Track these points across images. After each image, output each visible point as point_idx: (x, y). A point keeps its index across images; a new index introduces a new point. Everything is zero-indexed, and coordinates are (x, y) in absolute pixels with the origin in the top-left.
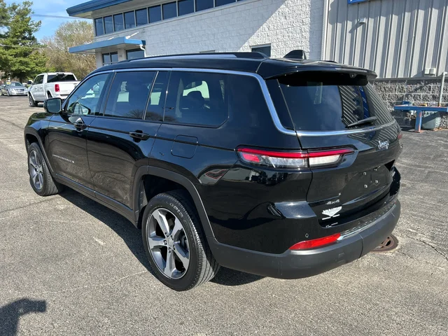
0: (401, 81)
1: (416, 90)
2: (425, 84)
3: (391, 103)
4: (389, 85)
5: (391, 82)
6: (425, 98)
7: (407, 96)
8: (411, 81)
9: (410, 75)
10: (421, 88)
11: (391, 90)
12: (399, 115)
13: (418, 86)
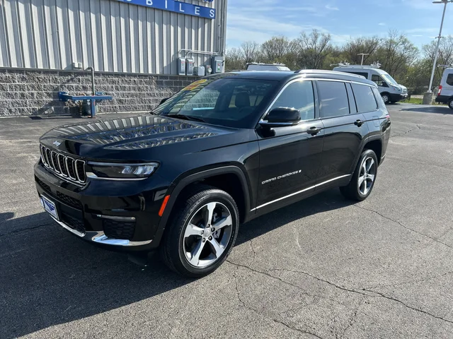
0: (54, 72)
1: (68, 81)
2: (75, 76)
3: (48, 93)
4: (42, 76)
5: (44, 73)
6: (77, 88)
7: (61, 86)
8: (63, 73)
9: (61, 68)
10: (72, 79)
11: (44, 80)
12: (58, 105)
13: (70, 77)
